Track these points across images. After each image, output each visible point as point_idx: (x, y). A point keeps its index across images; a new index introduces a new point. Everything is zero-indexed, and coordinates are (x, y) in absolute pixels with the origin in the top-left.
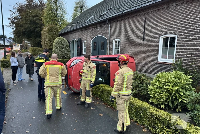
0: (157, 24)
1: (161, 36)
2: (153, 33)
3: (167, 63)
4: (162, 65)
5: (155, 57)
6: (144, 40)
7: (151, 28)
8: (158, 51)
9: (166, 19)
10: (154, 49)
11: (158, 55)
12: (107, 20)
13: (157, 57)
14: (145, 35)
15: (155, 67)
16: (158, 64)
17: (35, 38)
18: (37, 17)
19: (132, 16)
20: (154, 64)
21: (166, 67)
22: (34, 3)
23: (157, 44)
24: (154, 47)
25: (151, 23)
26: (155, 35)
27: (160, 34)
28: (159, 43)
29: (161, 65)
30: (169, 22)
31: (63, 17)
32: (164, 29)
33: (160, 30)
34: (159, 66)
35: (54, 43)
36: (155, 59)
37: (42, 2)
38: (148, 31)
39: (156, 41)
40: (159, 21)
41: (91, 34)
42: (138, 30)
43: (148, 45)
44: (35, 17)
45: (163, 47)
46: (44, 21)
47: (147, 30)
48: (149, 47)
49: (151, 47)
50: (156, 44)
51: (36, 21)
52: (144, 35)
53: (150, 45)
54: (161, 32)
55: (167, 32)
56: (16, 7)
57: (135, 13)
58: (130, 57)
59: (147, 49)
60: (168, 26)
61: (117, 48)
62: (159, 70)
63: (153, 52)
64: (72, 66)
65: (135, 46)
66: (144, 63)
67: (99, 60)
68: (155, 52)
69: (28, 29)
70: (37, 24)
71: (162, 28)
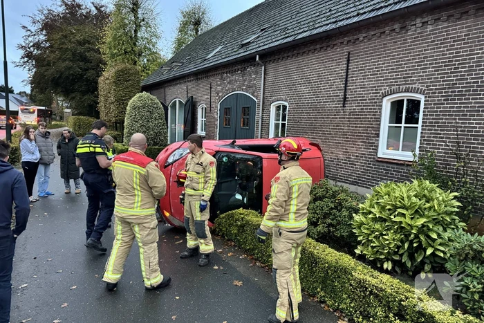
0: (376, 68)
1: (386, 96)
2: (367, 88)
3: (399, 162)
4: (388, 165)
5: (372, 146)
6: (344, 104)
7: (362, 76)
8: (379, 131)
9: (398, 55)
10: (369, 127)
11: (378, 140)
12: (257, 56)
13: (375, 146)
14: (349, 93)
15: (369, 170)
16: (377, 164)
17: (84, 96)
18: (89, 44)
19: (318, 46)
20: (369, 164)
21: (397, 172)
22: (83, 11)
23: (375, 115)
24: (368, 121)
25: (363, 64)
26: (371, 93)
27: (383, 91)
28: (380, 112)
29: (385, 165)
30: (405, 64)
31: (151, 47)
32: (393, 79)
33: (383, 83)
34: (379, 169)
35: (128, 108)
36: (371, 152)
37: (103, 9)
38: (355, 83)
39: (374, 109)
40: (381, 61)
41: (219, 88)
42: (330, 80)
43: (354, 118)
44: (84, 44)
45: (390, 123)
46: (104, 54)
47: (352, 80)
48: (356, 121)
49: (362, 121)
50: (373, 115)
51: (87, 53)
52: (345, 92)
53: (360, 118)
54: (387, 86)
55: (399, 88)
56: (38, 19)
57: (325, 39)
58: (311, 144)
59: (352, 127)
60: (403, 74)
61: (281, 122)
62: (381, 178)
63: (367, 133)
64: (169, 165)
65: (324, 118)
66: (345, 160)
67: (236, 150)
68: (371, 134)
69: (67, 73)
70: (89, 61)
71: (388, 76)
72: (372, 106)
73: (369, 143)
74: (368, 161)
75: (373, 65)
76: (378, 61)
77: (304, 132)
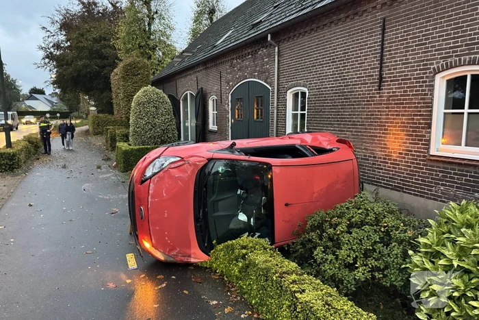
0: (423, 35)
1: (439, 72)
2: (411, 63)
3: (463, 162)
4: (446, 166)
5: (421, 140)
6: (380, 86)
7: (404, 48)
8: (431, 119)
9: (456, 14)
10: (417, 115)
11: (430, 133)
12: (269, 35)
13: (425, 140)
14: (386, 72)
15: (419, 172)
16: (429, 163)
17: (102, 93)
18: (105, 40)
19: (342, 16)
20: (417, 164)
21: (460, 175)
22: (100, 9)
23: (424, 99)
24: (415, 107)
25: (405, 32)
26: (417, 70)
27: (435, 66)
28: (432, 95)
29: (441, 165)
30: (468, 26)
31: (166, 40)
32: (450, 48)
33: (435, 55)
34: (433, 170)
36: (421, 148)
37: (118, 5)
38: (395, 57)
39: (422, 91)
40: (430, 25)
41: (229, 77)
42: (360, 57)
43: (395, 104)
44: (101, 41)
45: (445, 109)
46: (120, 50)
47: (389, 55)
48: (399, 107)
49: (405, 107)
50: (422, 99)
51: (103, 50)
52: (381, 71)
53: (403, 104)
54: (441, 58)
55: (460, 60)
56: (56, 19)
57: (351, 5)
58: (339, 141)
59: (393, 115)
60: (466, 40)
61: (299, 112)
62: (435, 183)
63: (413, 123)
64: (147, 180)
65: (353, 105)
66: (384, 159)
67: (236, 156)
68: (420, 124)
69: (84, 71)
70: (106, 58)
71: (442, 45)
72: (420, 86)
73: (417, 136)
74: (416, 160)
75: (419, 32)
76: (427, 26)
77: (329, 124)
